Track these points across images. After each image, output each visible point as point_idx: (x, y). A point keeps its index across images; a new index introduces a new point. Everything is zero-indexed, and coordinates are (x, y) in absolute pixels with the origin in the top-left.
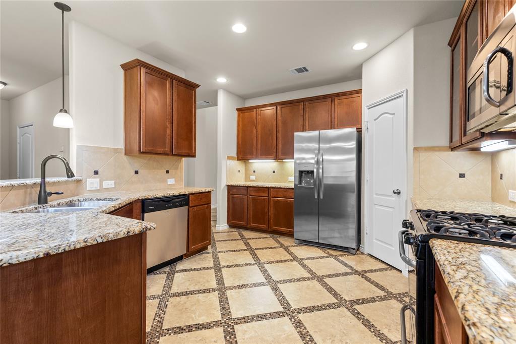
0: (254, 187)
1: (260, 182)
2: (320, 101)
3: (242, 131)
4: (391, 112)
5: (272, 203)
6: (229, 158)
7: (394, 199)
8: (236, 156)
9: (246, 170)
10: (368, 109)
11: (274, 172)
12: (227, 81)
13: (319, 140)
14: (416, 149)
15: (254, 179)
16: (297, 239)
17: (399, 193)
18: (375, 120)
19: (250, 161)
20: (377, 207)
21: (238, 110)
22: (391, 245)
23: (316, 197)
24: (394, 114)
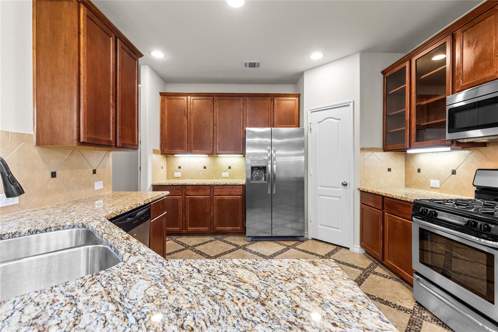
0: (192, 185)
1: (188, 178)
2: (260, 98)
3: (168, 119)
4: (336, 118)
5: (215, 202)
6: (155, 151)
7: (340, 190)
8: (159, 149)
9: (168, 166)
10: (311, 112)
11: (205, 168)
12: (165, 56)
13: (271, 135)
14: (362, 149)
15: (180, 176)
16: (249, 237)
17: (346, 185)
18: (319, 123)
19: (175, 155)
20: (321, 197)
21: (161, 94)
22: (338, 228)
23: (269, 192)
24: (340, 119)
